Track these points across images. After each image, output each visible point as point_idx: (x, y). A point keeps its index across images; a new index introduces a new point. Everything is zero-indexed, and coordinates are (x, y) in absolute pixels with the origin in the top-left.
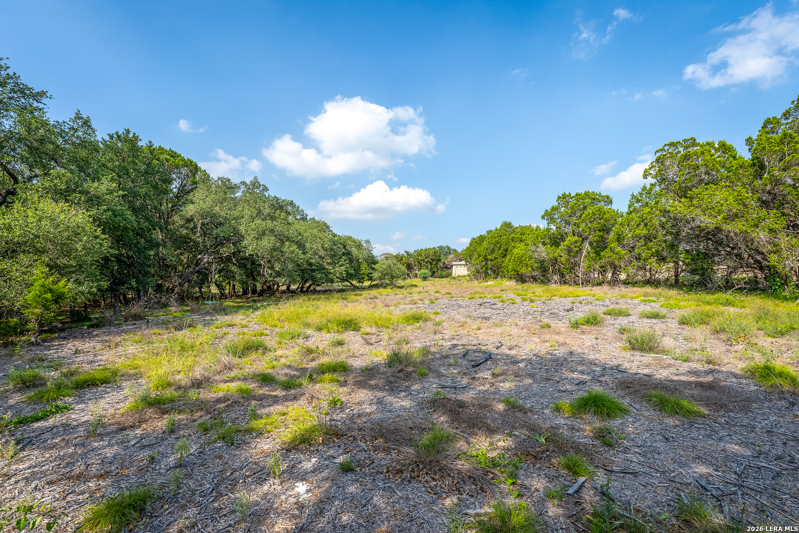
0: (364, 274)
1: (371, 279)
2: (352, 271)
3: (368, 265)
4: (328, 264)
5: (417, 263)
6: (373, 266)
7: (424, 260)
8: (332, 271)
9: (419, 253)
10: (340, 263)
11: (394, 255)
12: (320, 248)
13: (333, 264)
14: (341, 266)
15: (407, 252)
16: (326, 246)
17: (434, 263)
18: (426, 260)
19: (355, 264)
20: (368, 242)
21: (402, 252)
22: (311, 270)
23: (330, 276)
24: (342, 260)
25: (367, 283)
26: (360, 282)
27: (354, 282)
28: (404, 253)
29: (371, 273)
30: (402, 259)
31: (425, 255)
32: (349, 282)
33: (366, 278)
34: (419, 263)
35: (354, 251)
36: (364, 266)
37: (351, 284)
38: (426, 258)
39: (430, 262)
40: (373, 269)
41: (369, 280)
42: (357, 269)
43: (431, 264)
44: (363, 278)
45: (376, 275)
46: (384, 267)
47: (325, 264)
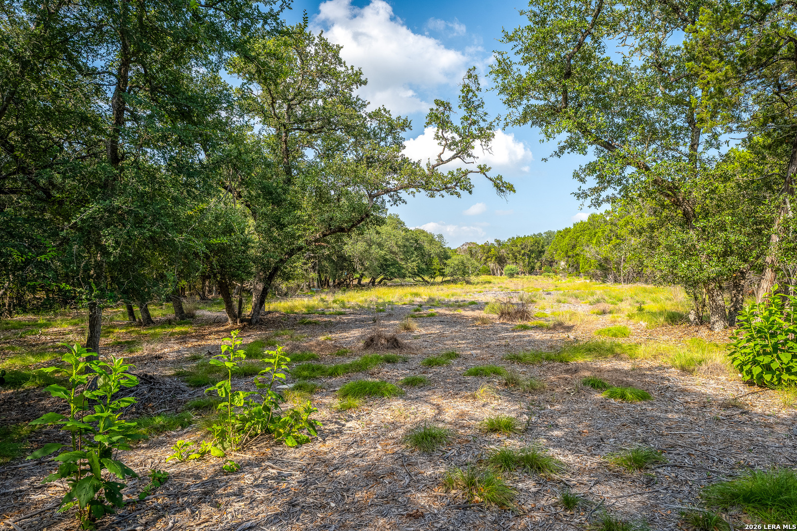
0: (435, 269)
1: (443, 275)
2: (424, 266)
3: (441, 261)
4: (402, 259)
5: (511, 255)
6: (445, 261)
7: (519, 252)
8: (405, 266)
9: (513, 242)
10: (412, 259)
11: (480, 245)
12: (394, 245)
13: (406, 260)
14: (413, 261)
15: (498, 241)
16: (400, 243)
17: (533, 255)
18: (523, 252)
19: (426, 259)
20: (440, 236)
21: (491, 241)
22: (386, 265)
23: (403, 271)
24: (414, 256)
25: (439, 279)
26: (432, 277)
27: (426, 278)
28: (494, 242)
29: (443, 269)
30: (489, 251)
31: (521, 245)
32: (421, 277)
33: (438, 273)
34: (513, 254)
35: (427, 246)
36: (436, 261)
37: (423, 279)
38: (522, 249)
39: (528, 255)
40: (445, 264)
41: (441, 275)
42: (429, 264)
43: (529, 257)
44: (435, 273)
45: (447, 270)
46: (456, 262)
47: (398, 260)
